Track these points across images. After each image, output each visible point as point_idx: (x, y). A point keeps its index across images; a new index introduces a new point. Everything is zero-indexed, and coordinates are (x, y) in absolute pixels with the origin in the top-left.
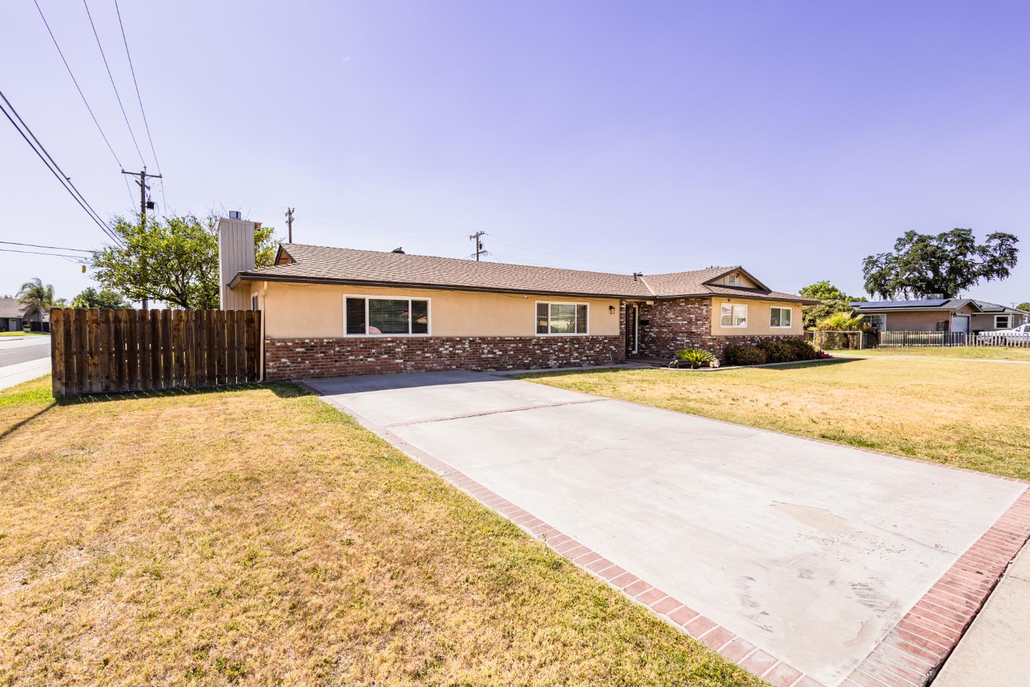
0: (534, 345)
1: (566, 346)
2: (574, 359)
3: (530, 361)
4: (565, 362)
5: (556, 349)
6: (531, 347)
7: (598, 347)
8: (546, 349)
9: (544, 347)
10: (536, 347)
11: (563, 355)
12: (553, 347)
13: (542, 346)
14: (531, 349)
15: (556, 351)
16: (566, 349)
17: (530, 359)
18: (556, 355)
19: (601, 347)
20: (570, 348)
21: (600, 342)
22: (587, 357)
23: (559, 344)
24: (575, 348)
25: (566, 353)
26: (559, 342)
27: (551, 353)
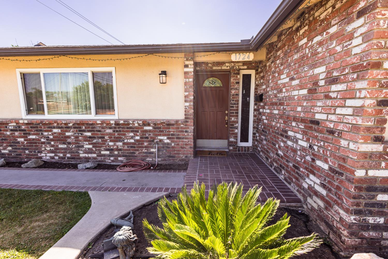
0: (11, 130)
1: (67, 134)
2: (85, 152)
3: (10, 151)
4: (68, 155)
5: (51, 137)
6: (8, 133)
7: (132, 138)
8: (34, 137)
9: (29, 134)
10: (17, 134)
11: (65, 146)
12: (46, 134)
13: (25, 134)
14: (9, 136)
15: (52, 140)
16: (69, 137)
17: (10, 148)
18: (53, 146)
19: (138, 138)
20: (77, 137)
21: (134, 130)
22: (111, 150)
23: (55, 130)
24: (86, 137)
25: (69, 143)
26: (54, 128)
27: (43, 143)
